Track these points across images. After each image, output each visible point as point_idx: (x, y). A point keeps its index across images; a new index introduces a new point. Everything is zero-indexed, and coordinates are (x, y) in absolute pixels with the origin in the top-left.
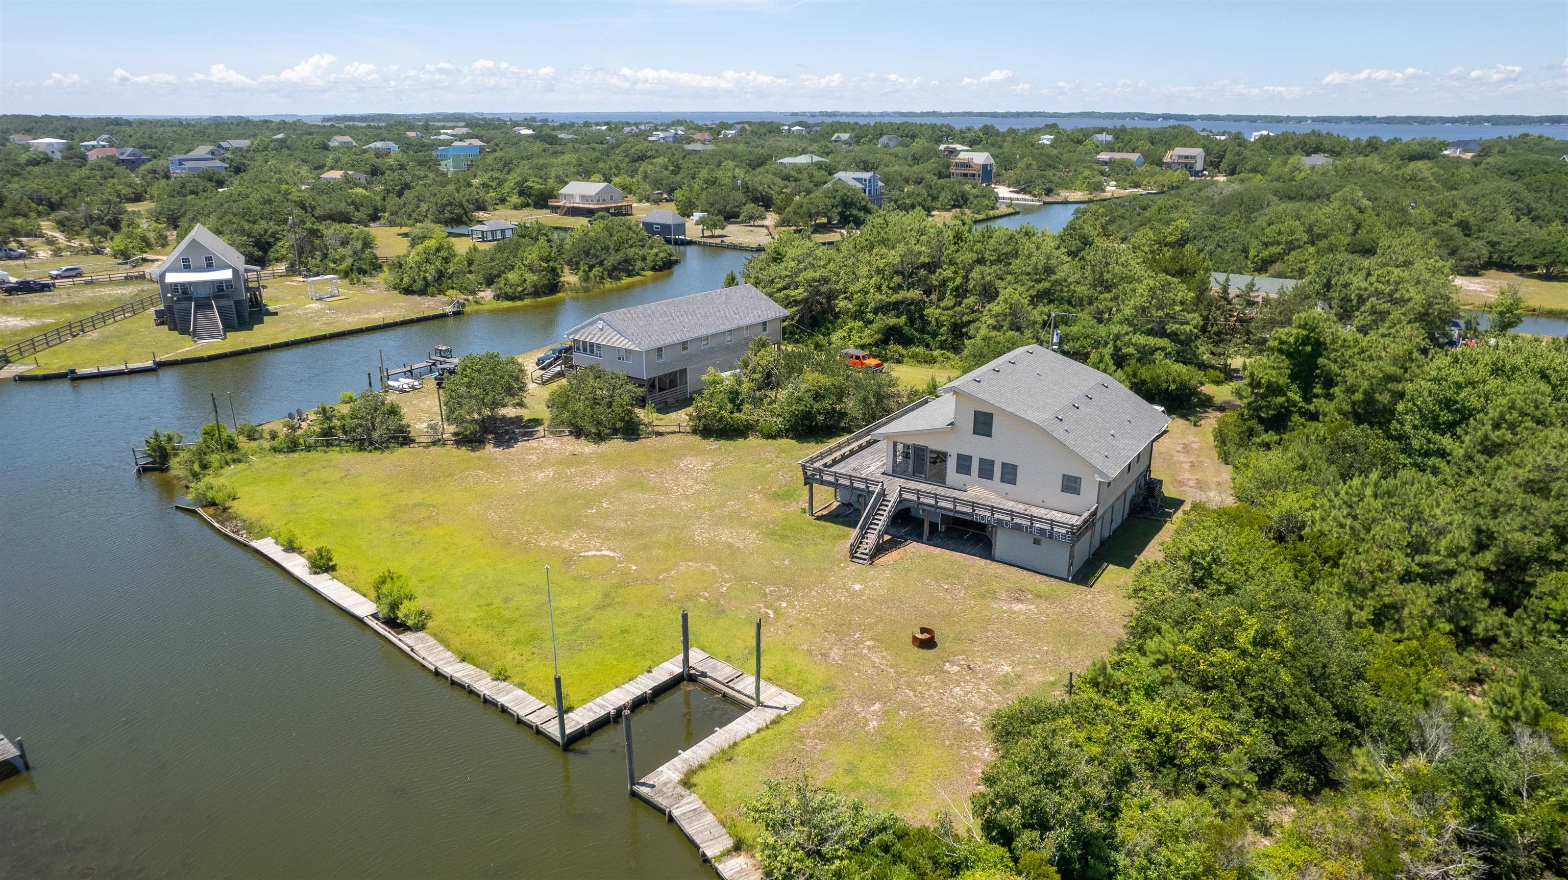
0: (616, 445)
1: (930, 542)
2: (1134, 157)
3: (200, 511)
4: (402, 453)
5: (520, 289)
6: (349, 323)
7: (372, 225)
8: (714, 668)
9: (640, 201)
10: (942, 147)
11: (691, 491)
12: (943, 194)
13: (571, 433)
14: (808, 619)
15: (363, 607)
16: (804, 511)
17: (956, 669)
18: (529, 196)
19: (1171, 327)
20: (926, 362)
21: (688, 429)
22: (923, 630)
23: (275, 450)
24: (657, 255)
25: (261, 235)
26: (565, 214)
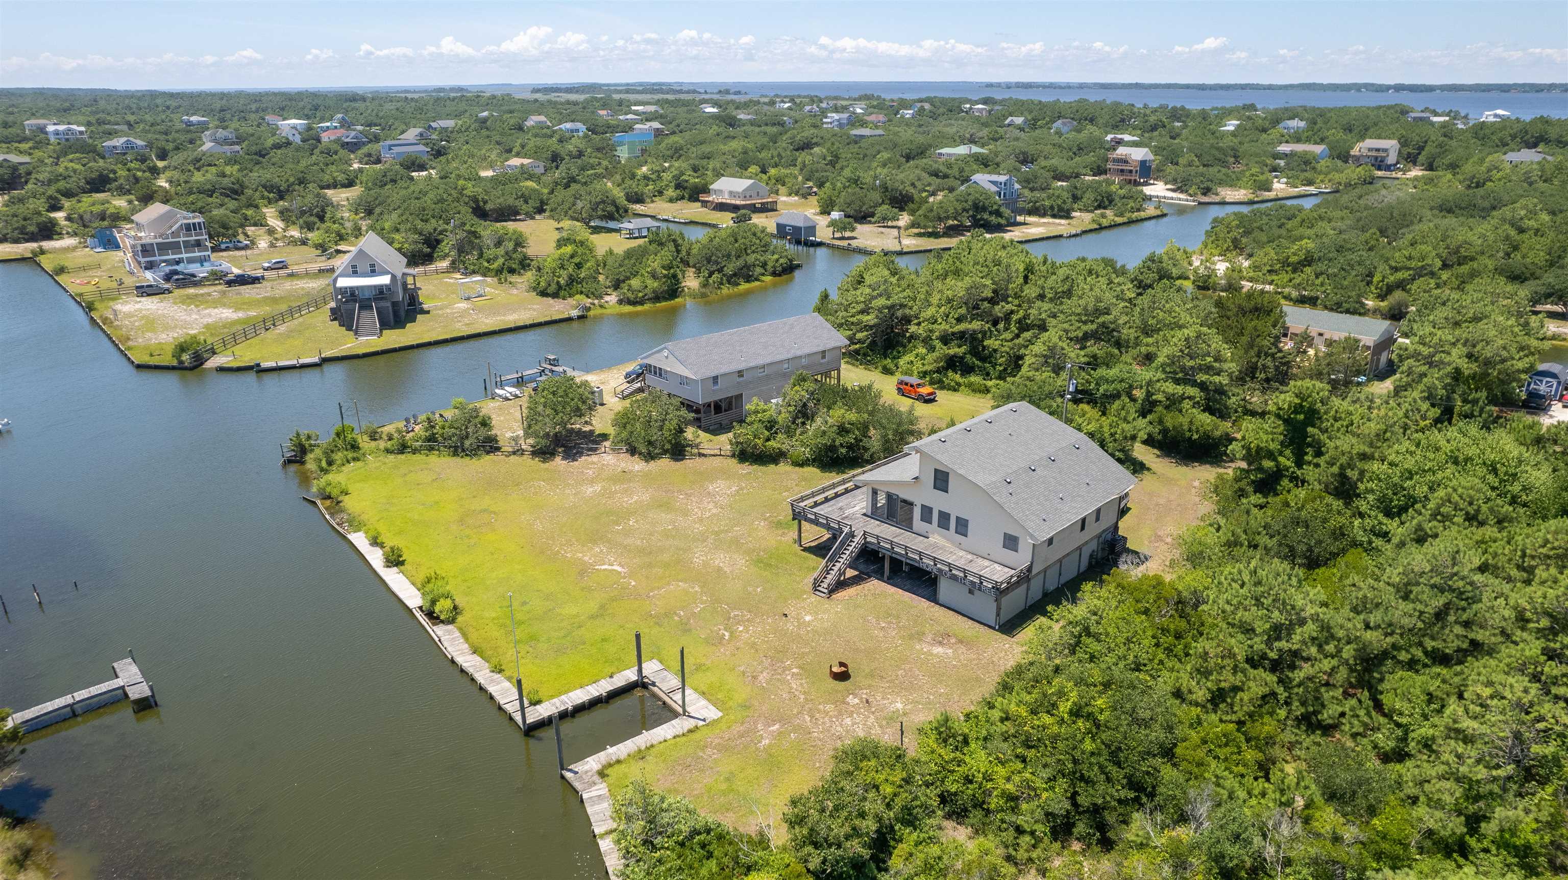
0: (665, 463)
1: (890, 581)
2: (1318, 149)
3: (319, 502)
4: (487, 461)
5: (640, 295)
6: (486, 325)
7: (537, 217)
8: (663, 680)
9: (790, 195)
10: (1109, 137)
11: (707, 515)
12: (1087, 195)
13: (627, 450)
14: (755, 643)
15: (413, 598)
16: (792, 541)
17: (857, 701)
18: (685, 188)
20: (980, 392)
21: (729, 453)
22: (842, 664)
23: (388, 451)
24: (777, 261)
25: (430, 234)
26: (714, 209)
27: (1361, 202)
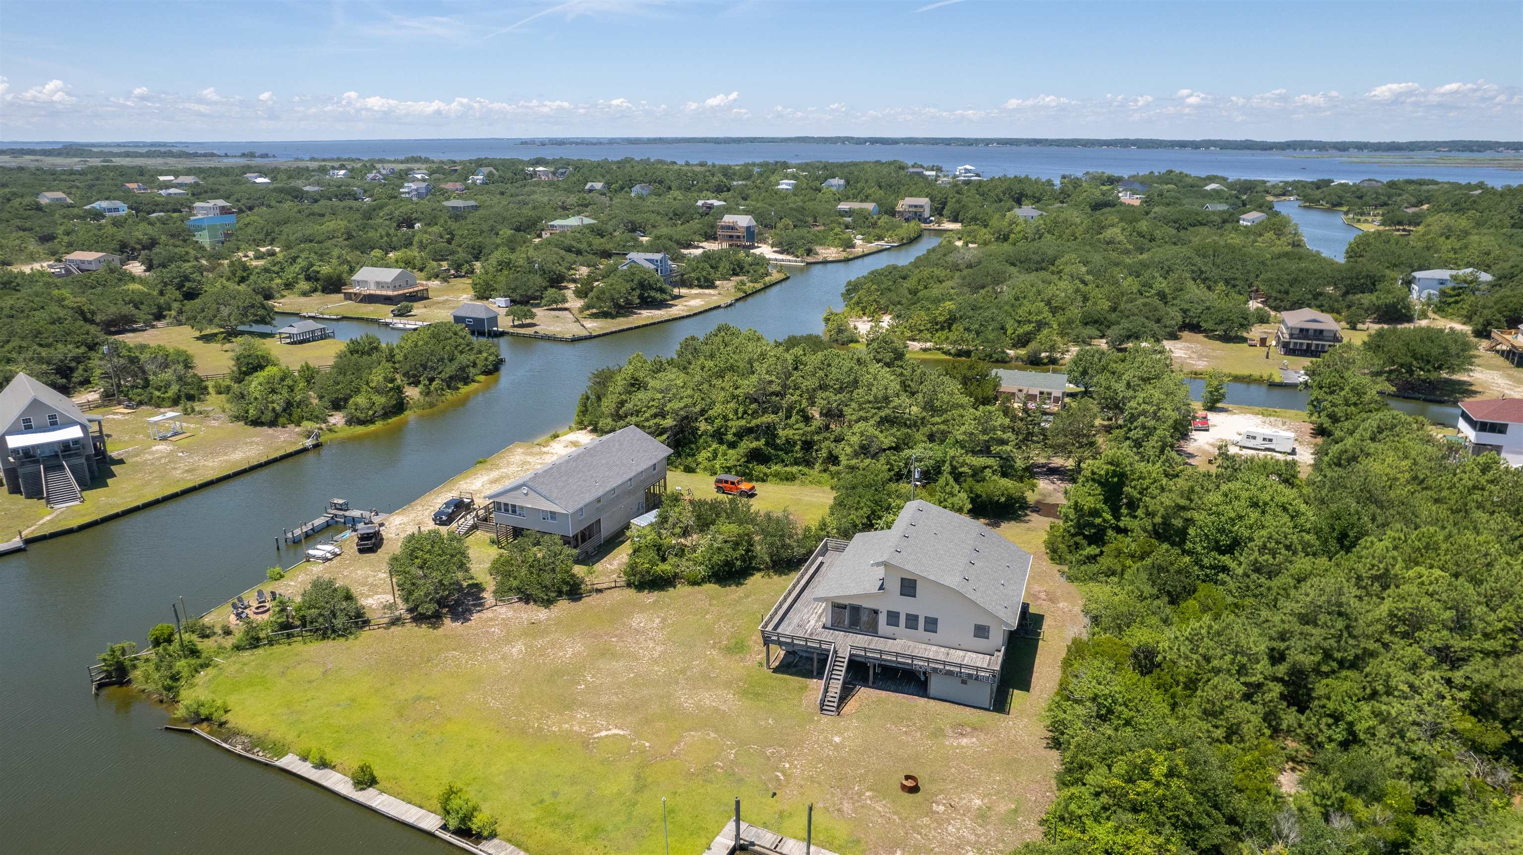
0: (563, 606)
1: (875, 686)
2: (870, 206)
3: (196, 729)
4: (367, 638)
5: (371, 413)
6: (213, 468)
7: (159, 324)
8: (758, 836)
9: (429, 279)
10: (700, 203)
11: (656, 655)
12: (722, 264)
13: (520, 599)
14: (812, 777)
15: (431, 822)
16: (761, 664)
17: (941, 808)
18: (317, 280)
19: (995, 449)
20: (787, 479)
21: (623, 584)
22: (907, 777)
23: (238, 648)
24: (486, 359)
25: (62, 361)
26: (361, 301)
27: (948, 259)
